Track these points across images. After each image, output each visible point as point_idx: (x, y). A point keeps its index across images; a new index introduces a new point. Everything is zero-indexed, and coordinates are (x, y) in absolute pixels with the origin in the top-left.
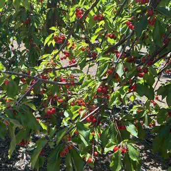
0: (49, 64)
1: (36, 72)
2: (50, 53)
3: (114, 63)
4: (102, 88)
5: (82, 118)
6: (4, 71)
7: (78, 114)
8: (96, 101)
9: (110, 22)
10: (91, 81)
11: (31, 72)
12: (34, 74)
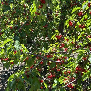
0: (53, 50)
1: (45, 54)
2: (54, 44)
3: (88, 54)
4: (79, 68)
5: (65, 85)
6: (27, 52)
7: (63, 82)
8: (75, 76)
9: (88, 29)
10: (73, 63)
11: (42, 54)
12: (43, 55)
